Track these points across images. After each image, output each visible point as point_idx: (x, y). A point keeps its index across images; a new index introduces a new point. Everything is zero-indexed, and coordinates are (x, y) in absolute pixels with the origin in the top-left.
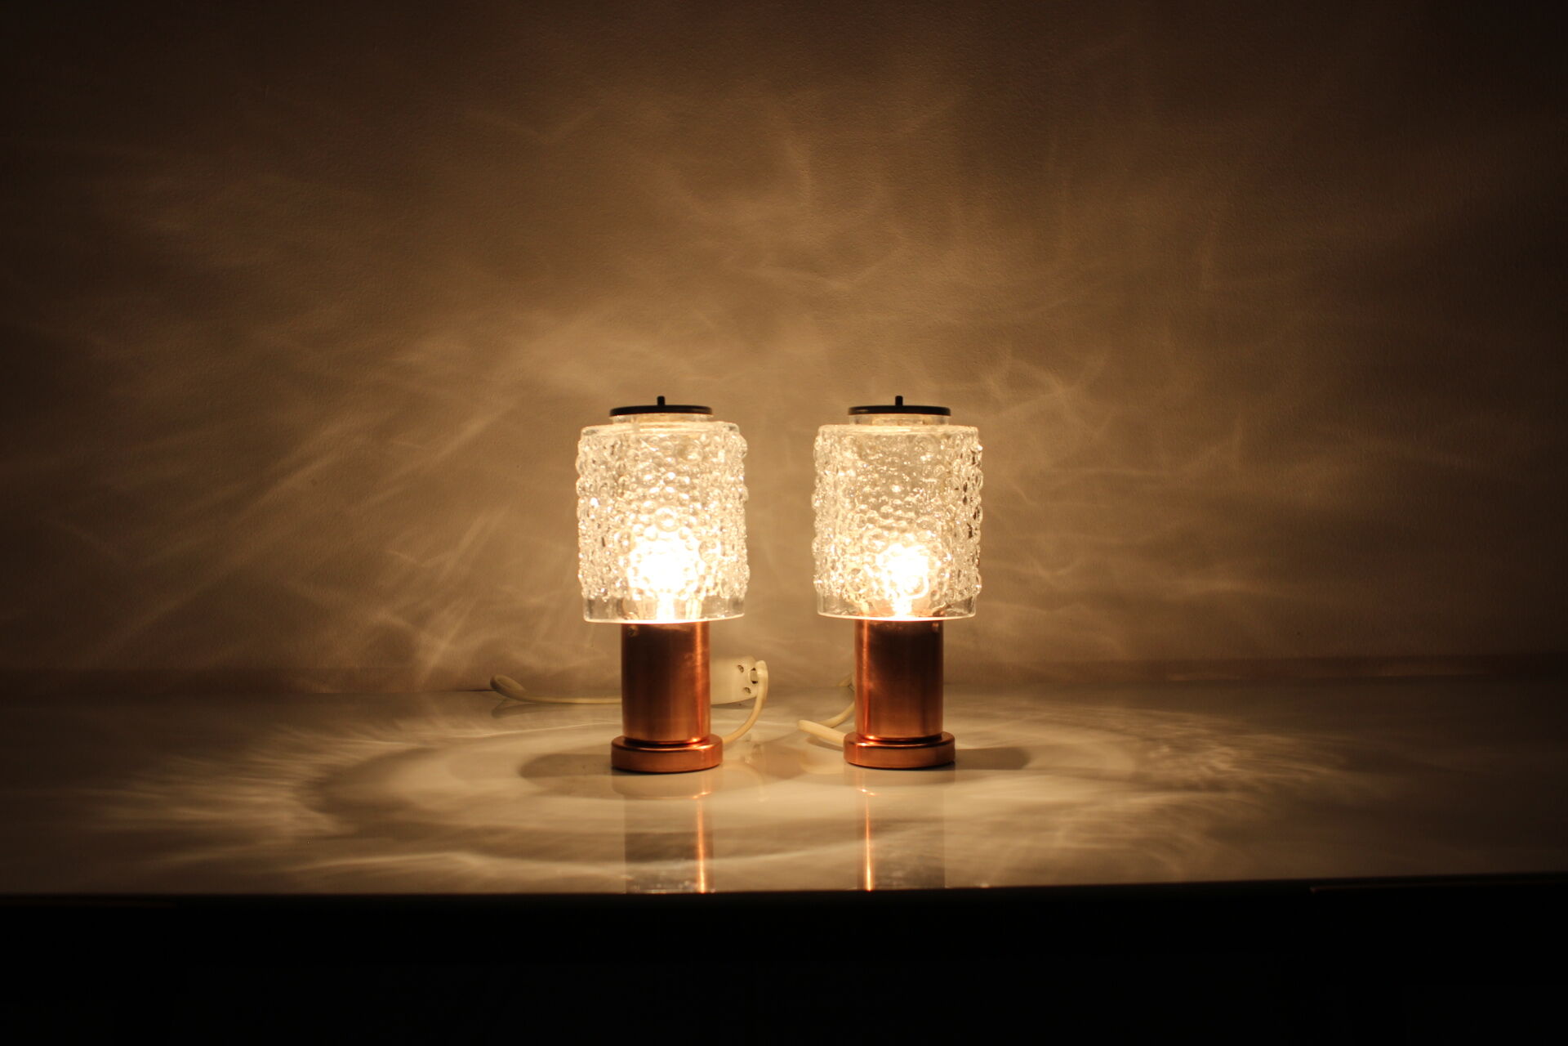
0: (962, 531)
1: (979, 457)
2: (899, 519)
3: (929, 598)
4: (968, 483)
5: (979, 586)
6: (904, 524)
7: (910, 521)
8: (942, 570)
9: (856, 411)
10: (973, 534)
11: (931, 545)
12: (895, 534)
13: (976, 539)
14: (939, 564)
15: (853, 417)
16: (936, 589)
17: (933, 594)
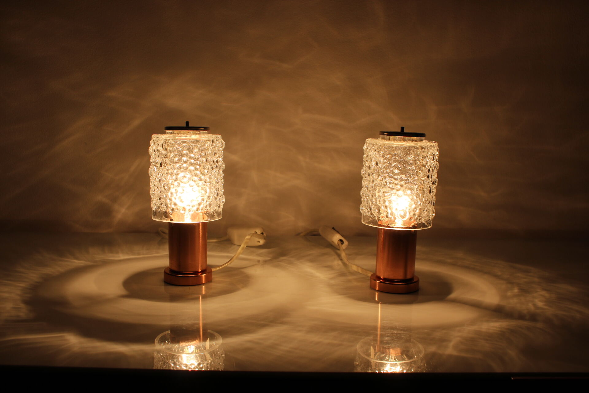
0: (426, 190)
1: (437, 157)
2: (396, 184)
3: (409, 220)
4: (430, 169)
5: (434, 214)
6: (399, 186)
7: (402, 186)
8: (416, 208)
9: (383, 133)
10: (431, 192)
11: (411, 197)
12: (394, 191)
13: (433, 194)
14: (414, 206)
15: (381, 136)
16: (412, 216)
17: (411, 219)
